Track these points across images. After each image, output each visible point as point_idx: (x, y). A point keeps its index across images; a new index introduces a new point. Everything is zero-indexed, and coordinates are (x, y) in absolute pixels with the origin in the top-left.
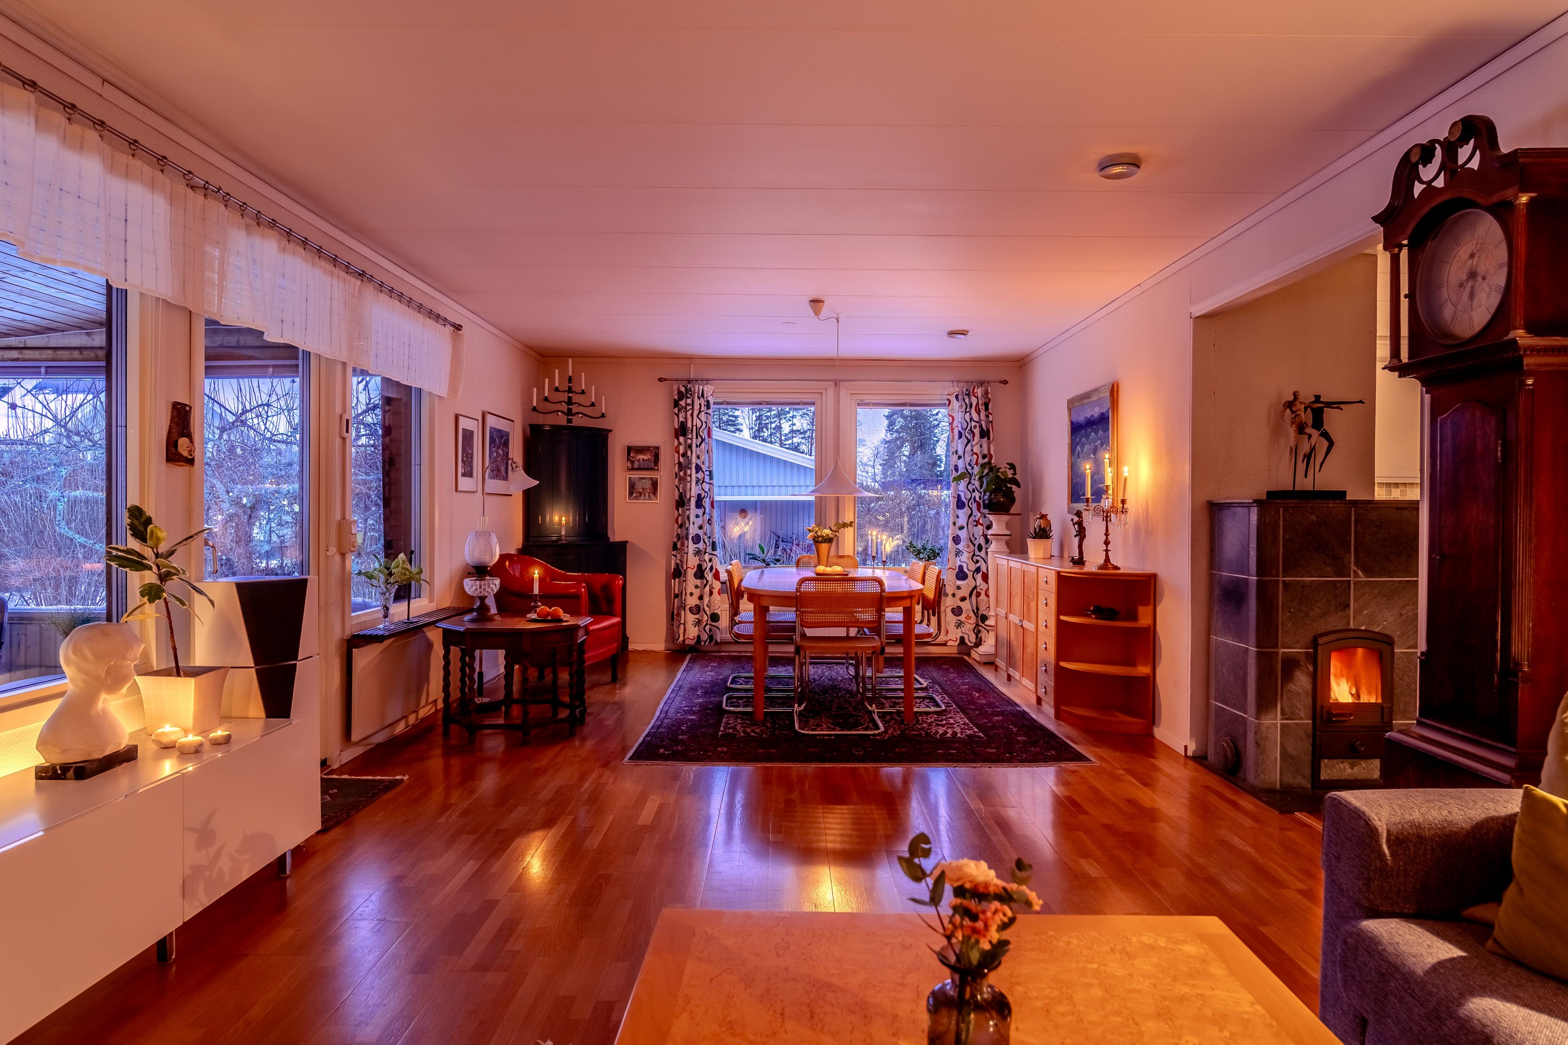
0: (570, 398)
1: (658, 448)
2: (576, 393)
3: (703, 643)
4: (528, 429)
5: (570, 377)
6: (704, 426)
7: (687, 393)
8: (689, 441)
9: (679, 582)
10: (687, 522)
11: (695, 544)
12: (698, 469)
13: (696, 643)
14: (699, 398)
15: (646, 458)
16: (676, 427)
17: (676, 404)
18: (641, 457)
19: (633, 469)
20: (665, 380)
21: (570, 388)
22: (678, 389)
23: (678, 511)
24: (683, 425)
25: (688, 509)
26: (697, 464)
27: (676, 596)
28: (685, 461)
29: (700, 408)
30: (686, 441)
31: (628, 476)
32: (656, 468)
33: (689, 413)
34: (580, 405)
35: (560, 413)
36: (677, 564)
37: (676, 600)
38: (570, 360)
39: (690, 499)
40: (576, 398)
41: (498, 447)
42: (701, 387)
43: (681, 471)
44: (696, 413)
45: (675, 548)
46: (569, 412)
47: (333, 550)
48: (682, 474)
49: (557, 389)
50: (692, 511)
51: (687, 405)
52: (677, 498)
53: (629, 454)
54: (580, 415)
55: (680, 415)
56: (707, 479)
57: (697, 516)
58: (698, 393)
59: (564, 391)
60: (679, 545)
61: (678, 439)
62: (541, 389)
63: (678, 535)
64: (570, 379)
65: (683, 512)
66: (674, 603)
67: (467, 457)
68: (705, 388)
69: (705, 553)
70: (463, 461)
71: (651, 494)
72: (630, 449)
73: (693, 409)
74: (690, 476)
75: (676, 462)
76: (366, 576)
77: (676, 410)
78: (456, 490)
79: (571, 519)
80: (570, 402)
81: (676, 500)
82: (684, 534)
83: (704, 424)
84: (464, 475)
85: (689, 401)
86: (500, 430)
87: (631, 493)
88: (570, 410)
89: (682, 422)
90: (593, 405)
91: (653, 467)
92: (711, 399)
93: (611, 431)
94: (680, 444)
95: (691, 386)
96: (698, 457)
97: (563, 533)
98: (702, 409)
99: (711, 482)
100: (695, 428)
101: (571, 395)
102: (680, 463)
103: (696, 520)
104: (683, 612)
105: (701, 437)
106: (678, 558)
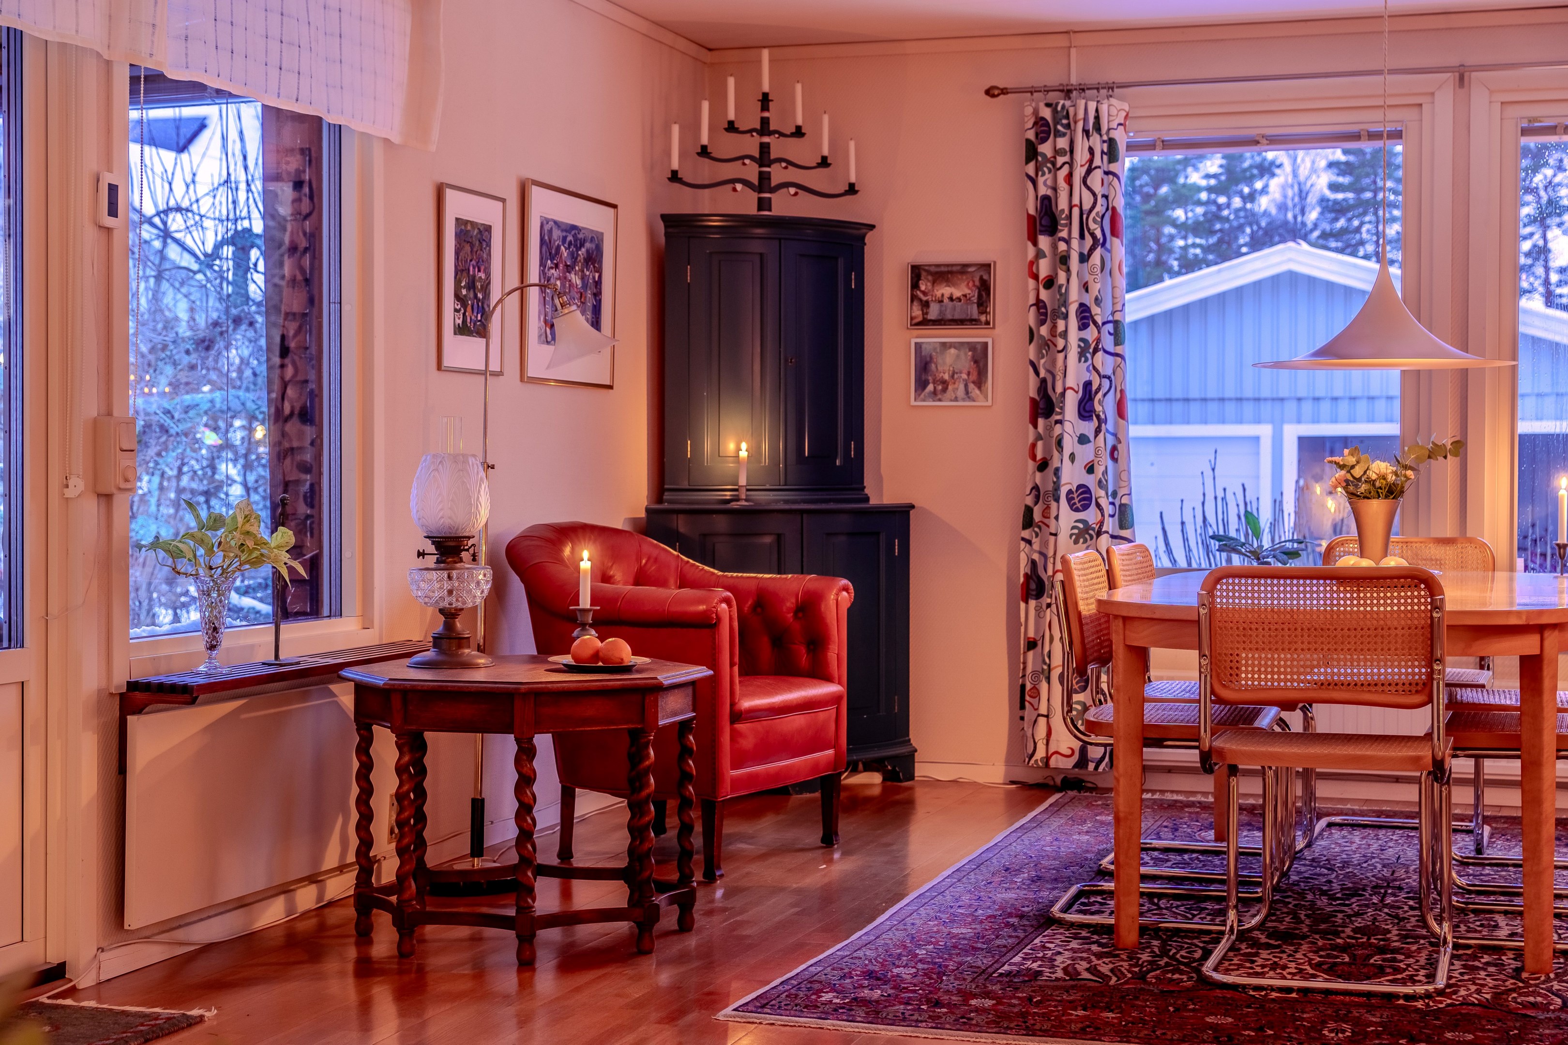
0: (765, 148)
1: (986, 267)
2: (782, 135)
3: (1091, 766)
4: (661, 227)
5: (765, 96)
6: (1100, 208)
7: (1057, 122)
8: (1062, 246)
9: (1038, 609)
10: (1056, 454)
11: (1077, 510)
12: (1085, 317)
13: (1076, 766)
14: (1086, 132)
15: (957, 293)
16: (1032, 212)
17: (1031, 152)
18: (945, 291)
19: (925, 322)
20: (1004, 91)
21: (765, 122)
22: (1036, 112)
23: (1035, 426)
24: (1047, 205)
25: (1057, 422)
26: (1082, 305)
27: (1032, 645)
28: (1053, 298)
29: (1091, 161)
30: (1054, 247)
31: (913, 341)
32: (983, 318)
33: (1063, 173)
34: (790, 163)
35: (739, 187)
36: (1034, 563)
37: (1030, 654)
38: (765, 53)
39: (1063, 394)
40: (778, 147)
41: (569, 268)
42: (1092, 106)
43: (1043, 322)
44: (1079, 173)
45: (1028, 521)
46: (764, 184)
47: (77, 486)
48: (1044, 330)
49: (731, 127)
50: (1068, 426)
51: (1058, 152)
52: (1033, 393)
53: (915, 286)
54: (792, 190)
55: (1041, 180)
56: (1108, 342)
57: (1083, 440)
58: (1085, 120)
59: (750, 131)
60: (1037, 516)
61: (1035, 243)
62: (691, 127)
63: (1036, 488)
64: (765, 101)
65: (1049, 429)
66: (1025, 663)
67: (471, 286)
68: (1104, 108)
69: (1099, 533)
70: (458, 297)
71: (971, 386)
72: (917, 272)
73: (1071, 164)
74: (1065, 334)
75: (1032, 300)
76: (167, 551)
77: (1031, 169)
78: (439, 366)
79: (765, 447)
80: (764, 157)
81: (1033, 400)
82: (1050, 487)
83: (1100, 201)
84: (462, 330)
85: (1062, 143)
86: (574, 227)
87: (921, 384)
88: (764, 178)
89: (1046, 199)
90: (824, 162)
91: (975, 315)
92: (1121, 138)
93: (872, 227)
94: (1040, 254)
95: (1068, 103)
96: (1086, 287)
97: (743, 481)
98: (1097, 162)
99: (1119, 349)
100: (1076, 212)
101: (766, 139)
102: (1039, 304)
103: (1079, 450)
104: (1044, 686)
105: (1093, 235)
106: (1036, 546)
